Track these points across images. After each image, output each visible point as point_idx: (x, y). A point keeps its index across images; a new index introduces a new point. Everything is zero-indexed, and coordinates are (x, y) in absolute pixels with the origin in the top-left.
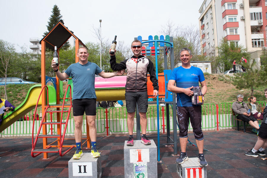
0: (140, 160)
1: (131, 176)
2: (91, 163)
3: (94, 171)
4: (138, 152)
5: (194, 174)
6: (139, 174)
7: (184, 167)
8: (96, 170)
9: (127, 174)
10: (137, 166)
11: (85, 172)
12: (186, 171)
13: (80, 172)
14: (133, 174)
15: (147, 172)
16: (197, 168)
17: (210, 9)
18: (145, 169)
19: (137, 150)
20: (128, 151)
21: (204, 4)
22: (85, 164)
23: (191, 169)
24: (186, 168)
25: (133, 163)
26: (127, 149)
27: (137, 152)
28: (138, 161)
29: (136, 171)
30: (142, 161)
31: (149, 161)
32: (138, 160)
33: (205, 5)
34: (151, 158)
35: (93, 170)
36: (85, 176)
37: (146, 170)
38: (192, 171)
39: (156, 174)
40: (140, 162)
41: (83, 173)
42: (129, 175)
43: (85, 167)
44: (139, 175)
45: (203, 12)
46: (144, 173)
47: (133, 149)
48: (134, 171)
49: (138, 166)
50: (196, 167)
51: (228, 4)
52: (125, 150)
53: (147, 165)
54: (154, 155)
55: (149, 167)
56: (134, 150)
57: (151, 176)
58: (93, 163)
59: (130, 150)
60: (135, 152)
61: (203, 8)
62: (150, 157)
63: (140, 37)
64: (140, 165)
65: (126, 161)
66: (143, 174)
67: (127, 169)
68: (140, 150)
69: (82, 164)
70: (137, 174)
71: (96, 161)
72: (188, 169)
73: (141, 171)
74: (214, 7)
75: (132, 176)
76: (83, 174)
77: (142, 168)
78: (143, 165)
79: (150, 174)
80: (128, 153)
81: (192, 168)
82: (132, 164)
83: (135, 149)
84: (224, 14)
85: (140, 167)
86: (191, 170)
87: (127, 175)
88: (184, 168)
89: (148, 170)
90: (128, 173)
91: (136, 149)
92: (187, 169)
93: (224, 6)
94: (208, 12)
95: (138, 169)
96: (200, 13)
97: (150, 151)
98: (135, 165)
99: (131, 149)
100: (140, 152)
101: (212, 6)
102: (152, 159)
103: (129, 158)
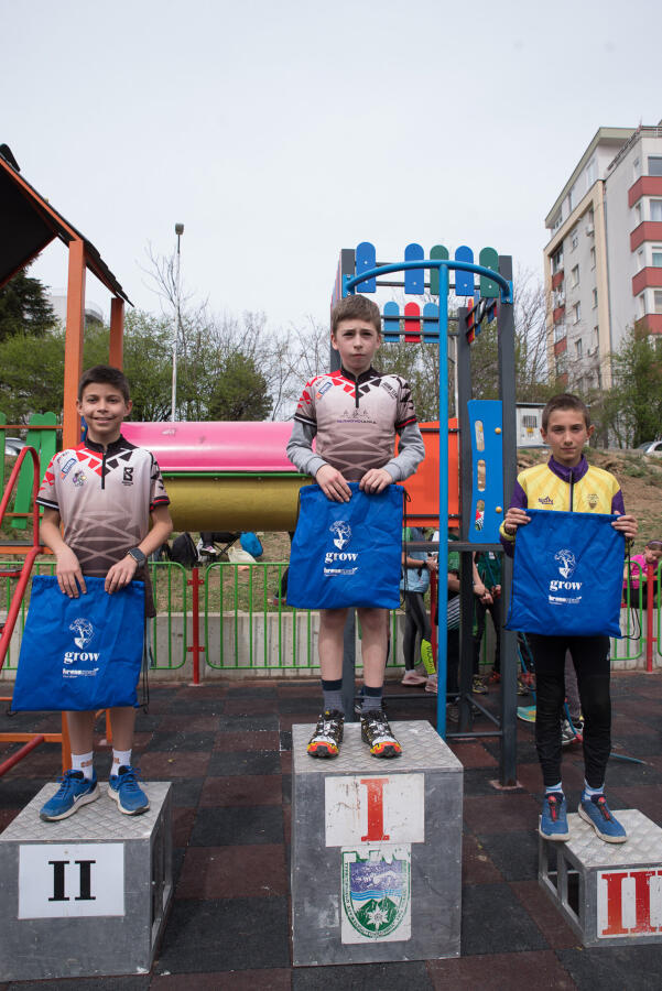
0: (375, 831)
1: (326, 913)
2: (121, 847)
3: (135, 893)
4: (370, 793)
5: (638, 902)
6: (370, 906)
7: (591, 865)
8: (146, 884)
9: (307, 905)
10: (360, 863)
11: (85, 894)
12: (602, 887)
13: (59, 894)
14: (336, 905)
15: (408, 895)
16: (654, 873)
17: (588, 215)
18: (404, 878)
19: (364, 782)
20: (317, 788)
21: (565, 193)
22: (85, 852)
23: (625, 875)
24: (600, 873)
25: (340, 847)
26: (311, 776)
27: (364, 790)
28: (364, 839)
29: (355, 886)
30: (387, 838)
31: (421, 839)
32: (365, 833)
33: (567, 200)
34: (430, 822)
35: (130, 882)
36: (83, 918)
37: (406, 886)
38: (629, 886)
39: (452, 902)
40: (375, 845)
41: (72, 899)
42: (316, 910)
43: (85, 867)
44: (371, 910)
45: (560, 225)
46: (393, 899)
47: (344, 774)
48: (346, 886)
49: (364, 861)
50: (652, 869)
51: (651, 200)
52: (304, 780)
53: (409, 860)
54: (448, 808)
55: (419, 870)
56: (348, 780)
57: (430, 915)
58: (131, 847)
59: (330, 783)
60: (352, 793)
61: (560, 211)
62: (428, 816)
63: (367, 250)
64: (374, 859)
65: (304, 838)
66: (389, 905)
67: (307, 877)
68: (376, 781)
69: (73, 854)
70: (358, 905)
71: (148, 834)
72: (612, 875)
73: (378, 888)
74: (601, 207)
75: (332, 917)
76: (72, 908)
77: (383, 875)
78: (389, 861)
79: (425, 905)
80: (316, 794)
81: (629, 871)
82: (337, 854)
83: (351, 774)
84: (639, 237)
85: (373, 870)
86: (624, 880)
87: (308, 909)
88: (594, 870)
89: (413, 883)
90: (312, 902)
91: (359, 779)
92: (604, 876)
93: (639, 207)
94: (579, 227)
95: (366, 879)
96: (547, 227)
97: (427, 788)
98: (349, 859)
99: (332, 774)
100: (376, 793)
101: (595, 206)
102: (437, 826)
103: (317, 822)
